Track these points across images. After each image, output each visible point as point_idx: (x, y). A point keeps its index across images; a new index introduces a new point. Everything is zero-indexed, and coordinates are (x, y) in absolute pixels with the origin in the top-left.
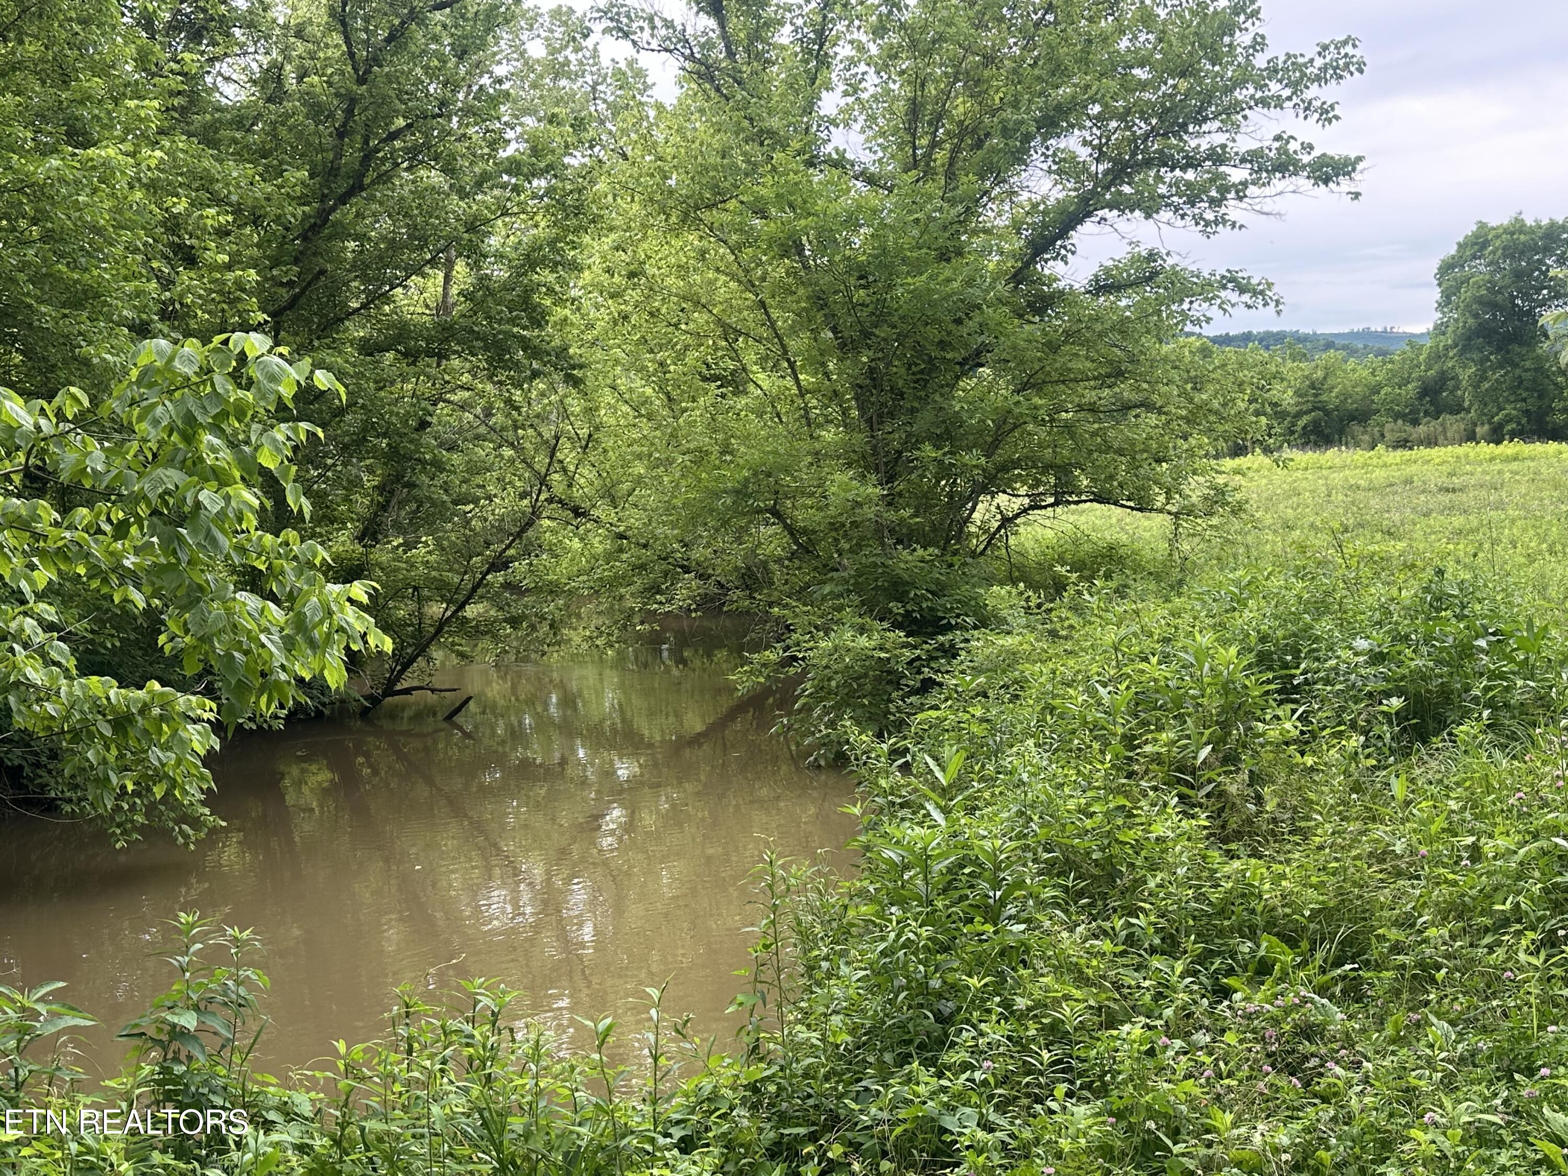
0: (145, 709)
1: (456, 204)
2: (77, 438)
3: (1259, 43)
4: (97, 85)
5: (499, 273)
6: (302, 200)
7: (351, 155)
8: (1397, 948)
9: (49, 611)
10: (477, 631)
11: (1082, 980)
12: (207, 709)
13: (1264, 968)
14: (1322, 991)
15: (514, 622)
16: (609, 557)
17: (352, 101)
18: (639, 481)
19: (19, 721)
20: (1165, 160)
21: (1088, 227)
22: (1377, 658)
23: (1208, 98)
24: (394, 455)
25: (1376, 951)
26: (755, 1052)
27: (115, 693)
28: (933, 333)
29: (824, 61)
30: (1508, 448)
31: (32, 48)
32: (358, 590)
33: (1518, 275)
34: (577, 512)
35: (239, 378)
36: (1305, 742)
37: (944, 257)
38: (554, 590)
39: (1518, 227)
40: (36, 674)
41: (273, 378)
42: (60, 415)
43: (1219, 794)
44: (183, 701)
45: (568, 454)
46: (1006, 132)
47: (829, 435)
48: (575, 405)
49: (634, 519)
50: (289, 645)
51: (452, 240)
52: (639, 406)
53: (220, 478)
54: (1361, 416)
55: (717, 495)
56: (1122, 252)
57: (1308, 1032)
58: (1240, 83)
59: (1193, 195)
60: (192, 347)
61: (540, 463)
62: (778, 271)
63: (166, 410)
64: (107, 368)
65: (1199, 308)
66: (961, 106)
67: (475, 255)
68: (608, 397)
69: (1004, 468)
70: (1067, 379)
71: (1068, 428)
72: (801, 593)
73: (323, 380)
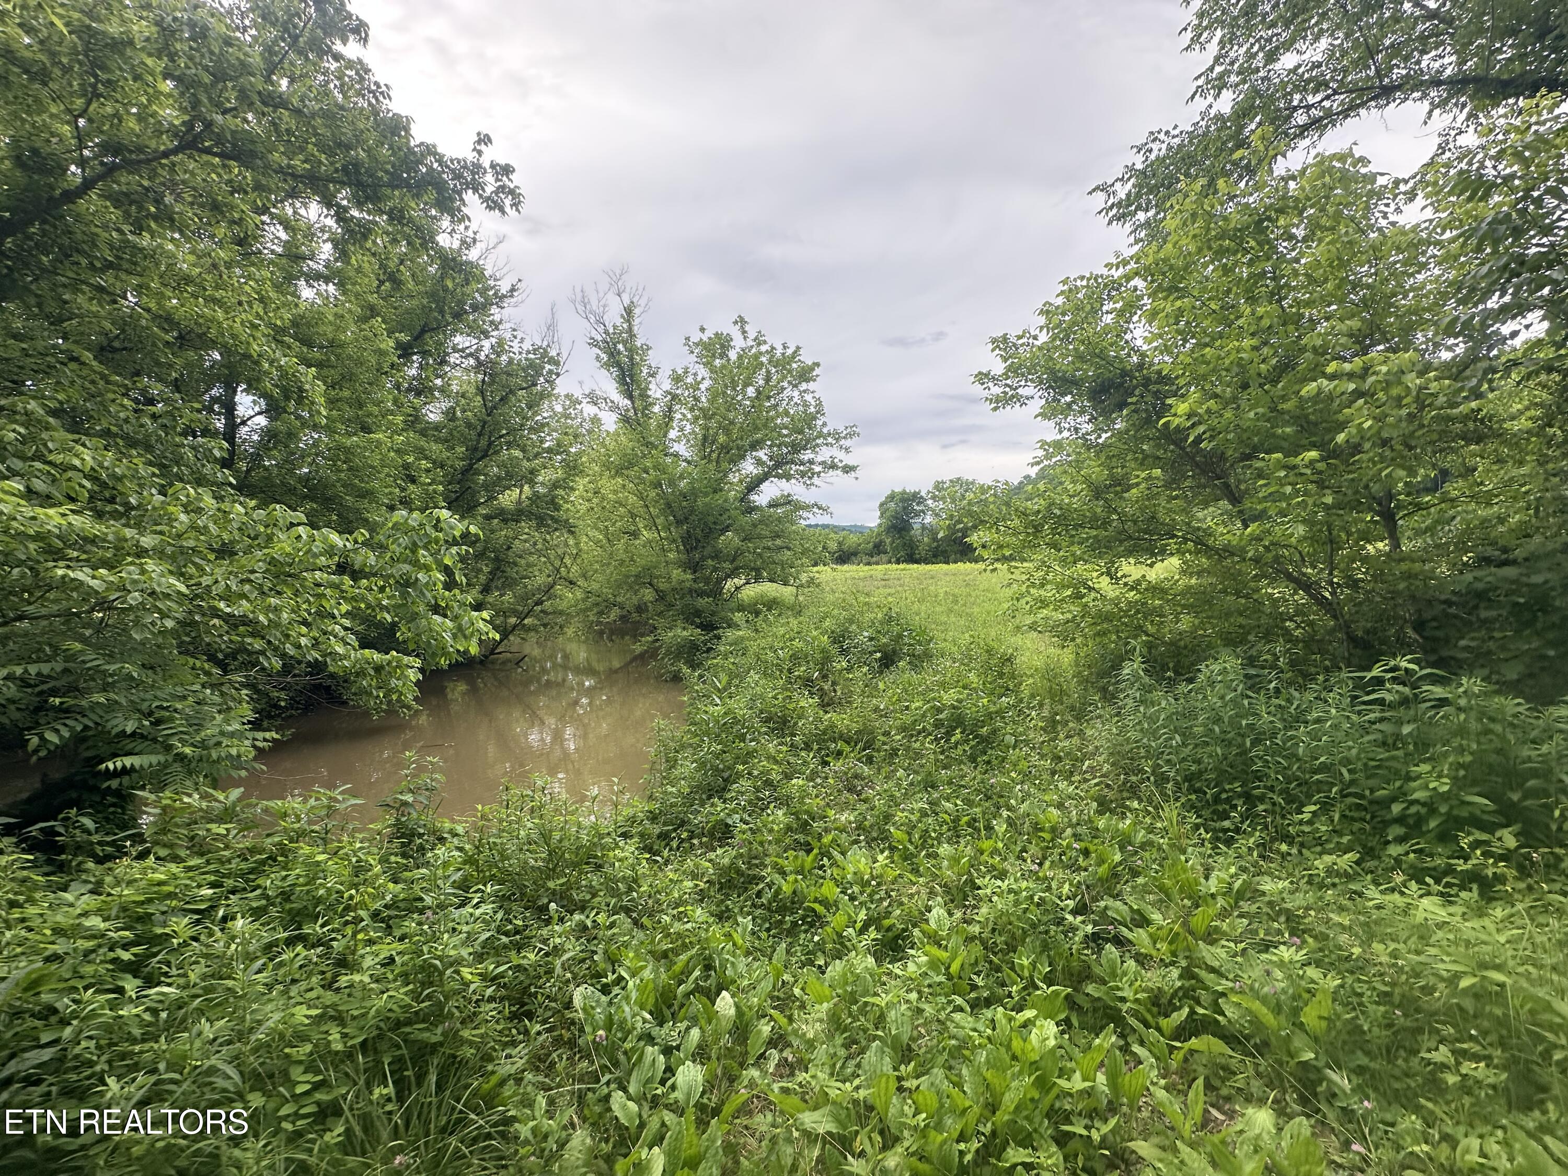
0: (389, 663)
1: (525, 463)
2: (363, 551)
3: (824, 424)
4: (375, 410)
5: (542, 490)
6: (462, 459)
7: (483, 443)
8: (884, 743)
9: (347, 623)
10: (528, 629)
11: (776, 762)
12: (418, 663)
13: (839, 753)
14: (859, 760)
15: (545, 625)
16: (584, 600)
17: (485, 423)
18: (596, 571)
19: (331, 669)
20: (793, 462)
21: (767, 484)
22: (871, 639)
23: (808, 442)
24: (497, 559)
25: (878, 744)
26: (651, 798)
27: (376, 656)
28: (711, 519)
29: (671, 419)
30: (902, 566)
31: (346, 393)
32: (485, 615)
33: (905, 508)
34: (571, 583)
35: (437, 527)
36: (849, 670)
37: (715, 492)
38: (561, 613)
39: (904, 492)
40: (340, 649)
41: (452, 528)
42: (356, 542)
43: (821, 689)
44: (406, 659)
45: (567, 561)
46: (738, 448)
47: (671, 556)
48: (571, 542)
49: (595, 586)
50: (455, 637)
51: (523, 477)
52: (597, 542)
53: (427, 568)
54: (855, 554)
55: (628, 577)
56: (778, 494)
57: (856, 776)
58: (818, 437)
59: (803, 474)
60: (416, 514)
61: (557, 563)
62: (653, 494)
63: (404, 541)
64: (376, 522)
65: (805, 514)
66: (722, 439)
67: (532, 483)
68: (585, 539)
69: (737, 569)
70: (760, 537)
71: (760, 555)
72: (660, 614)
73: (473, 529)
